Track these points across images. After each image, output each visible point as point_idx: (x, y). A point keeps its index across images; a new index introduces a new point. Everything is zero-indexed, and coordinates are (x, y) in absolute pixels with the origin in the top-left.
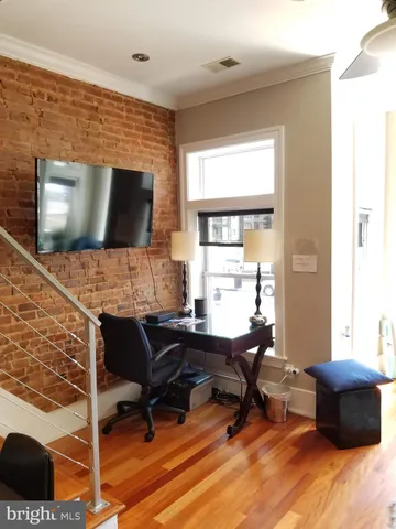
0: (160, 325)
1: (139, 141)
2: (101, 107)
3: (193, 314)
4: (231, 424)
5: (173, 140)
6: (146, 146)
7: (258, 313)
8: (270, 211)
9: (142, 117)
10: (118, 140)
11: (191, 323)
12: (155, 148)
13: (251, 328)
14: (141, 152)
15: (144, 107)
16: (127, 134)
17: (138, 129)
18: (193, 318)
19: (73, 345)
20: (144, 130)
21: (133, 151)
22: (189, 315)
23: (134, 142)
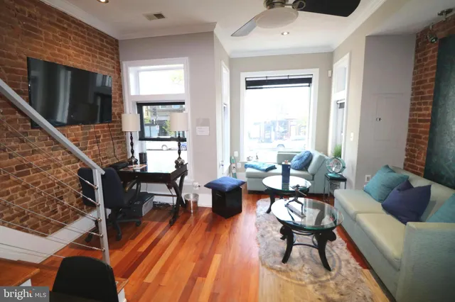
0: (122, 170)
1: (98, 56)
2: (69, 29)
3: (138, 162)
4: (171, 218)
5: (118, 58)
6: (101, 59)
7: (180, 158)
8: (183, 103)
9: (98, 41)
10: (83, 53)
11: (138, 168)
12: (107, 61)
13: (176, 167)
14: (99, 63)
15: (99, 34)
16: (88, 50)
17: (96, 47)
18: (139, 165)
19: (61, 189)
20: (100, 49)
21: (93, 62)
22: (136, 163)
23: (94, 56)
